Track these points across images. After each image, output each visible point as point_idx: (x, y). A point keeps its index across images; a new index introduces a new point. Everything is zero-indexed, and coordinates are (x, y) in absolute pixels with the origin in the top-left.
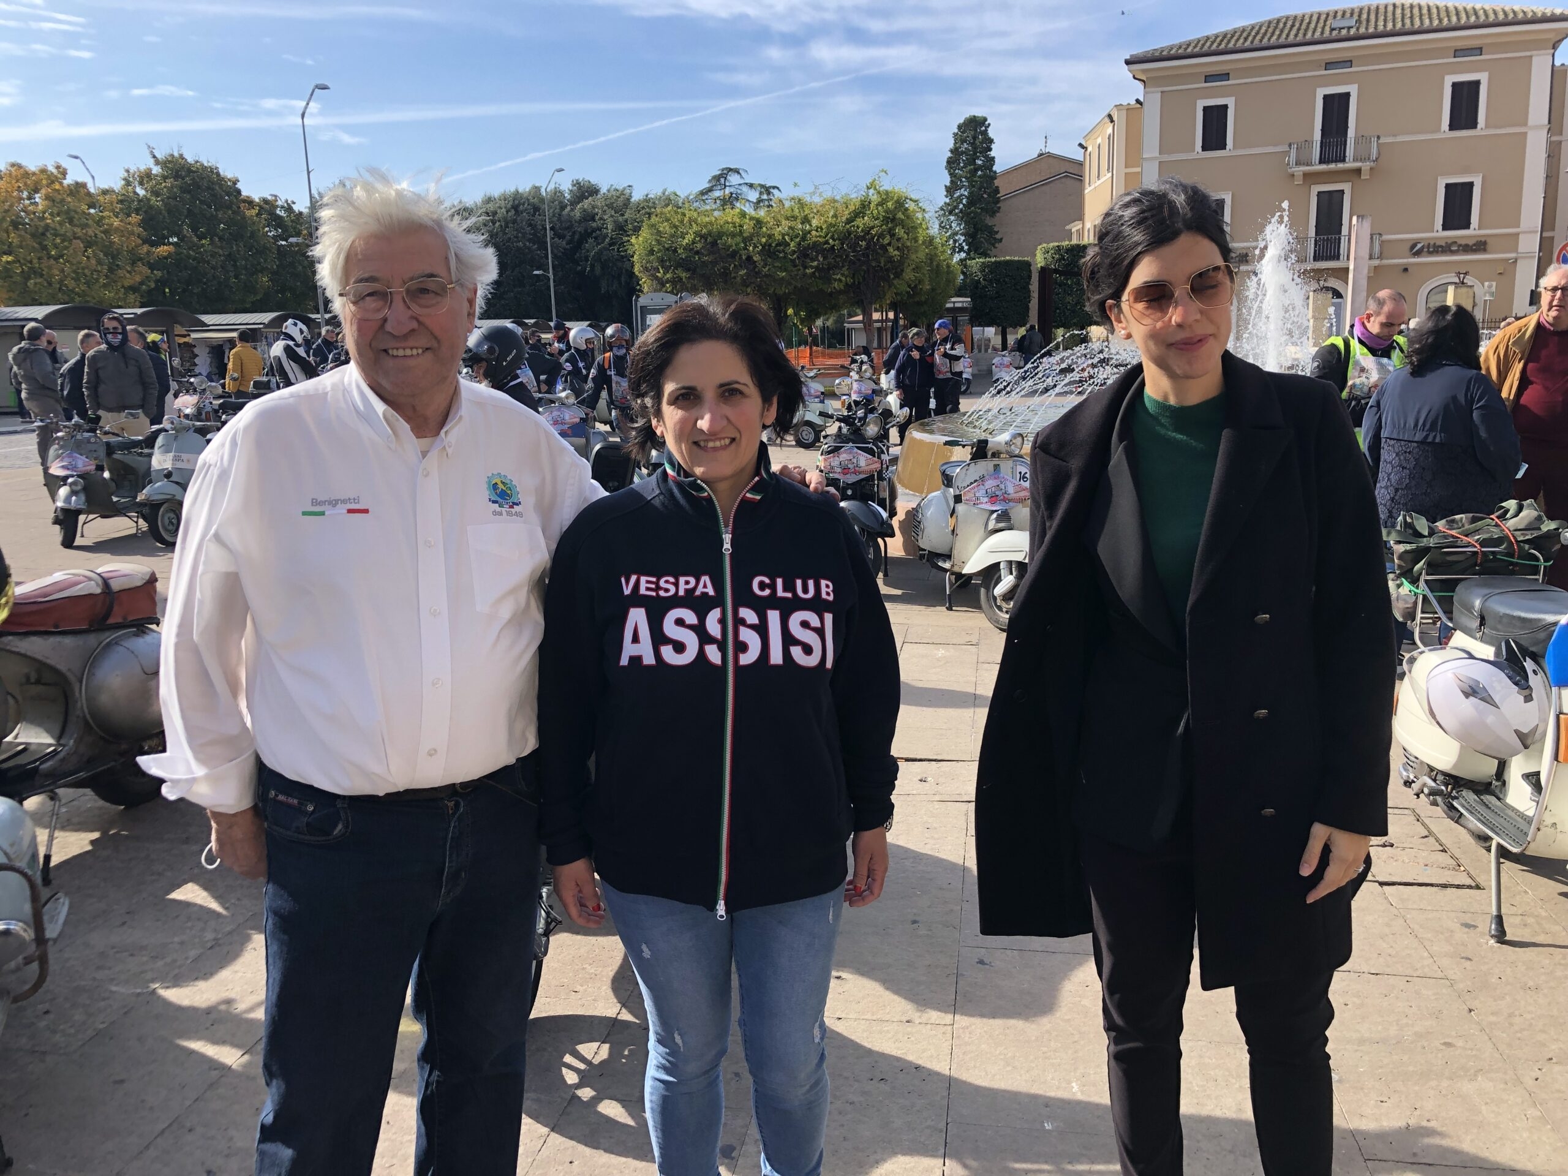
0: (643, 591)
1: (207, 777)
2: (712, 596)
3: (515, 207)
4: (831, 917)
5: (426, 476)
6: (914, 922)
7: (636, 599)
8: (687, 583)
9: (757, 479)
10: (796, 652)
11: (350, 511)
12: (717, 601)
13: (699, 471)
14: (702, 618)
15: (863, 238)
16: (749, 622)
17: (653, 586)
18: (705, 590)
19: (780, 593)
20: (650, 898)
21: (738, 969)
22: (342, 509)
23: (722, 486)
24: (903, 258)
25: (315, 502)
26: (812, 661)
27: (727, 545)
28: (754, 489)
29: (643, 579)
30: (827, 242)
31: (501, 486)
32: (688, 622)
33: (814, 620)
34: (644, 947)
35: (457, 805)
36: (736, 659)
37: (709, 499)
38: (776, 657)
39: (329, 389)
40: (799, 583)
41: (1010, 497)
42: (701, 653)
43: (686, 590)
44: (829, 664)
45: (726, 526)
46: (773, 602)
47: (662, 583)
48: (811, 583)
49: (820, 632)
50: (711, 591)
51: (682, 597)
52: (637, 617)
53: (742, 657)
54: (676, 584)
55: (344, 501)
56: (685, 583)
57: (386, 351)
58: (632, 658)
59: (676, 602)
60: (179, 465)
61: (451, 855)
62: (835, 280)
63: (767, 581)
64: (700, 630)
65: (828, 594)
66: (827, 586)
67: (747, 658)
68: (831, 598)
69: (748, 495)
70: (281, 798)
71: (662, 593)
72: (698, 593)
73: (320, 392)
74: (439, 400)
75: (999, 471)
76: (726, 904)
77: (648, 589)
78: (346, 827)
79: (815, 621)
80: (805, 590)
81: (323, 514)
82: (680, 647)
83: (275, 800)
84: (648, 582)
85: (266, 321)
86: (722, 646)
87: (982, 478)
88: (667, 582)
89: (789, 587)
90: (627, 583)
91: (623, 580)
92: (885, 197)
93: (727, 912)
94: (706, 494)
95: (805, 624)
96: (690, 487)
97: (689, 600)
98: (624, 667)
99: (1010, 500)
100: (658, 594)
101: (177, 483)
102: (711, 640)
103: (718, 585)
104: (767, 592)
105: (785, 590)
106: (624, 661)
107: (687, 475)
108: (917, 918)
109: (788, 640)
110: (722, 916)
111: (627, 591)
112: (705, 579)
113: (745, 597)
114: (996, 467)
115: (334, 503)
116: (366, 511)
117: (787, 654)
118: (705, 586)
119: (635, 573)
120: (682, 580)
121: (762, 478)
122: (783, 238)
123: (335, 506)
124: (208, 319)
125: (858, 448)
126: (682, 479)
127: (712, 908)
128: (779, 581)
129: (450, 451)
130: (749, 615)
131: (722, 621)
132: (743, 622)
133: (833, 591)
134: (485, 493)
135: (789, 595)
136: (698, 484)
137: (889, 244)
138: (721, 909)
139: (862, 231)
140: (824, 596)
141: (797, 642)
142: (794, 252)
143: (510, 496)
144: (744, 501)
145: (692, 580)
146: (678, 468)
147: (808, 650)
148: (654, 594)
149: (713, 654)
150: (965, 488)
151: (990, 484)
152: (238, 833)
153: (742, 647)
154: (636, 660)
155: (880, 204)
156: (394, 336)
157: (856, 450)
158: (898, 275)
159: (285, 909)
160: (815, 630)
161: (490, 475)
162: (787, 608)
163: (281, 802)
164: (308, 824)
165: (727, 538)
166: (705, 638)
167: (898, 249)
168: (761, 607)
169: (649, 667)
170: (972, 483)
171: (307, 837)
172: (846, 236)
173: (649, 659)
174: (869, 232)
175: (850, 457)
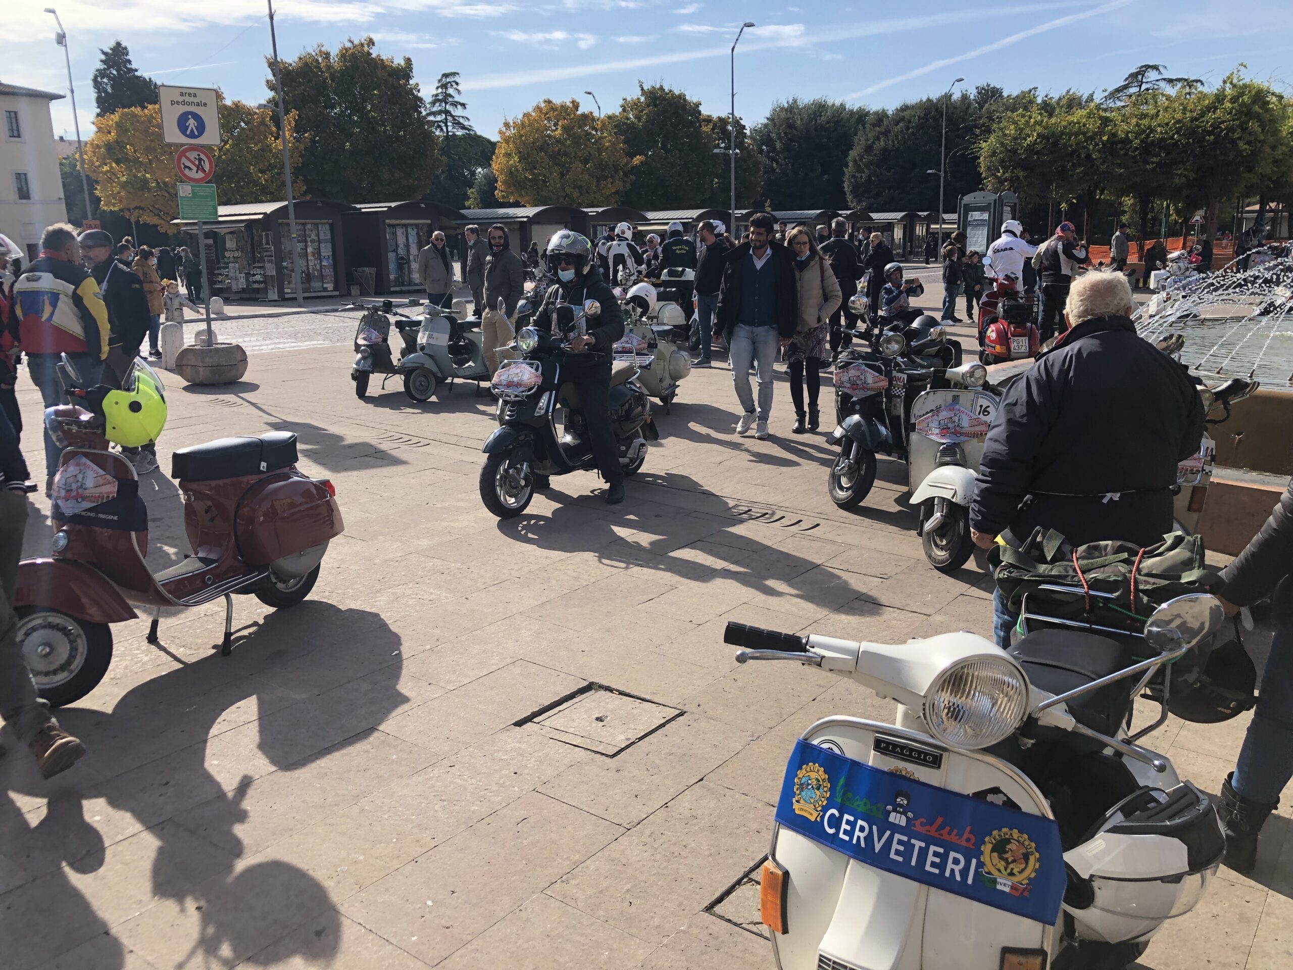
15: (1210, 133)
24: (1254, 154)
30: (1172, 138)
41: (963, 430)
60: (432, 342)
62: (1177, 174)
75: (958, 403)
85: (695, 217)
87: (938, 409)
92: (1242, 90)
99: (961, 434)
101: (430, 355)
114: (956, 399)
122: (1127, 135)
124: (651, 215)
125: (867, 365)
137: (1239, 138)
139: (1211, 126)
142: (1136, 149)
150: (920, 416)
151: (944, 414)
155: (1234, 100)
157: (863, 367)
158: (1250, 170)
167: (1249, 143)
170: (927, 413)
172: (1192, 132)
174: (1219, 127)
175: (858, 373)
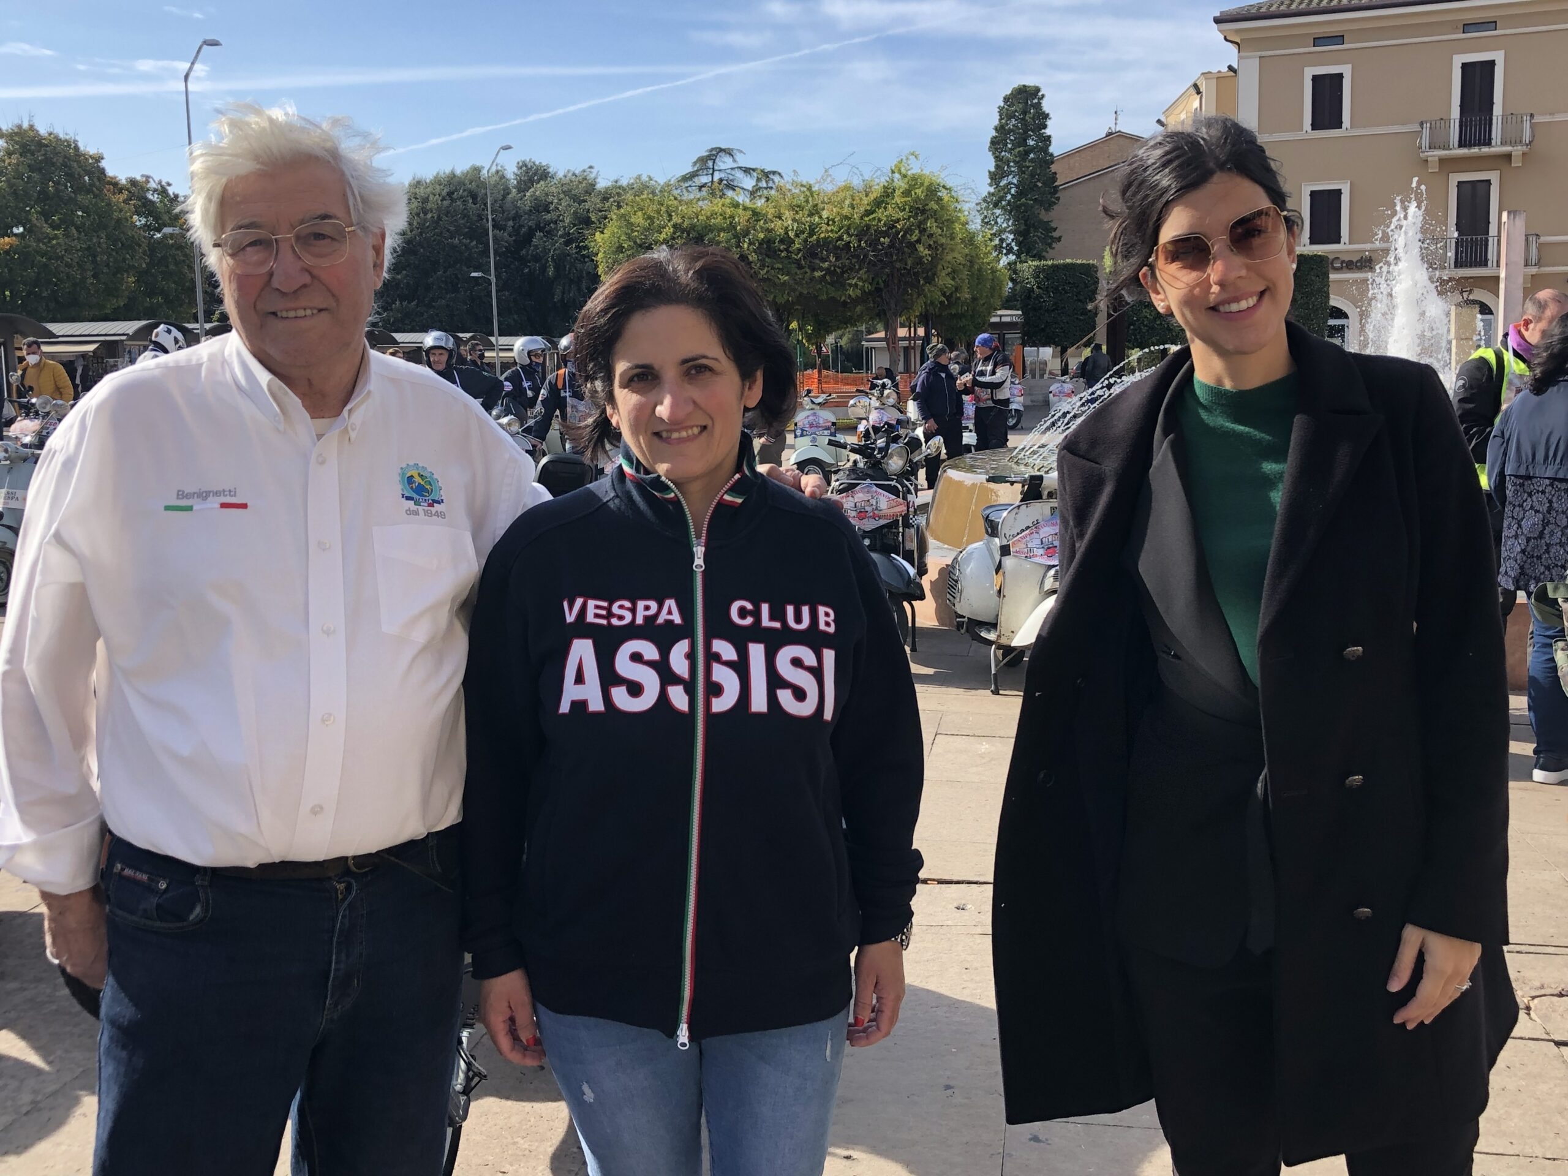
0: (590, 618)
1: (34, 843)
2: (678, 625)
3: (451, 194)
4: (828, 1052)
5: (322, 463)
6: (948, 1087)
7: (583, 629)
8: (647, 608)
9: (737, 476)
10: (785, 697)
11: (224, 506)
12: (686, 631)
13: (662, 468)
14: (665, 653)
15: (885, 234)
16: (725, 658)
17: (604, 612)
18: (670, 617)
19: (766, 622)
20: (593, 1020)
21: (708, 1122)
22: (214, 503)
23: (695, 488)
24: (936, 260)
25: (181, 495)
26: (805, 709)
27: (699, 561)
28: (732, 490)
29: (591, 603)
30: (840, 238)
31: (417, 479)
32: (647, 657)
33: (808, 657)
34: (586, 1088)
35: (348, 888)
36: (708, 705)
37: (676, 502)
38: (759, 703)
39: (205, 359)
40: (790, 610)
42: (663, 696)
43: (646, 618)
44: (828, 715)
45: (698, 537)
46: (757, 633)
47: (615, 609)
48: (805, 610)
49: (817, 672)
50: (677, 618)
51: (639, 626)
52: (582, 650)
53: (715, 701)
54: (633, 611)
55: (217, 494)
56: (645, 608)
57: (274, 314)
58: (574, 704)
59: (632, 632)
61: (338, 954)
62: (850, 285)
63: (749, 606)
64: (662, 668)
65: (827, 624)
66: (827, 614)
67: (722, 704)
68: (832, 629)
69: (726, 497)
70: (128, 872)
71: (615, 622)
72: (660, 620)
73: (194, 362)
74: (342, 372)
76: (690, 1029)
77: (597, 616)
78: (205, 910)
79: (810, 659)
80: (798, 619)
81: (190, 508)
82: (635, 689)
83: (120, 874)
84: (597, 607)
85: (130, 332)
86: (690, 689)
87: (1036, 524)
88: (621, 607)
89: (777, 614)
90: (571, 608)
91: (565, 604)
92: (915, 182)
93: (691, 1038)
94: (672, 495)
95: (797, 662)
96: (651, 486)
97: (650, 630)
98: (564, 715)
100: (609, 623)
102: (676, 680)
103: (686, 610)
104: (749, 621)
105: (772, 618)
106: (565, 708)
107: (647, 472)
108: (951, 1084)
109: (775, 681)
110: (683, 1045)
111: (570, 618)
112: (670, 603)
113: (717, 626)
115: (204, 495)
116: (244, 506)
117: (772, 699)
118: (670, 612)
119: (580, 596)
120: (641, 604)
121: (744, 475)
122: (787, 233)
123: (205, 498)
124: (55, 328)
125: (877, 485)
126: (642, 475)
127: (672, 1033)
128: (765, 608)
129: (353, 435)
130: (725, 649)
131: (691, 656)
132: (717, 657)
133: (834, 621)
134: (397, 488)
135: (777, 625)
136: (662, 482)
137: (919, 241)
138: (683, 1035)
139: (885, 224)
140: (822, 626)
141: (786, 684)
142: (799, 250)
143: (429, 491)
144: (721, 504)
145: (654, 605)
146: (638, 466)
147: (800, 694)
148: (604, 622)
149: (678, 698)
150: (1014, 536)
151: (1046, 531)
152: (72, 920)
153: (715, 690)
154: (580, 706)
155: (907, 193)
156: (284, 294)
158: (929, 280)
159: (124, 1017)
160: (810, 669)
161: (404, 466)
162: (774, 642)
163: (128, 878)
164: (159, 906)
165: (699, 551)
166: (667, 677)
167: (930, 247)
168: (741, 639)
169: (596, 714)
170: (1023, 531)
171: (158, 924)
172: (863, 232)
173: (596, 705)
174: (894, 227)
175: (868, 497)
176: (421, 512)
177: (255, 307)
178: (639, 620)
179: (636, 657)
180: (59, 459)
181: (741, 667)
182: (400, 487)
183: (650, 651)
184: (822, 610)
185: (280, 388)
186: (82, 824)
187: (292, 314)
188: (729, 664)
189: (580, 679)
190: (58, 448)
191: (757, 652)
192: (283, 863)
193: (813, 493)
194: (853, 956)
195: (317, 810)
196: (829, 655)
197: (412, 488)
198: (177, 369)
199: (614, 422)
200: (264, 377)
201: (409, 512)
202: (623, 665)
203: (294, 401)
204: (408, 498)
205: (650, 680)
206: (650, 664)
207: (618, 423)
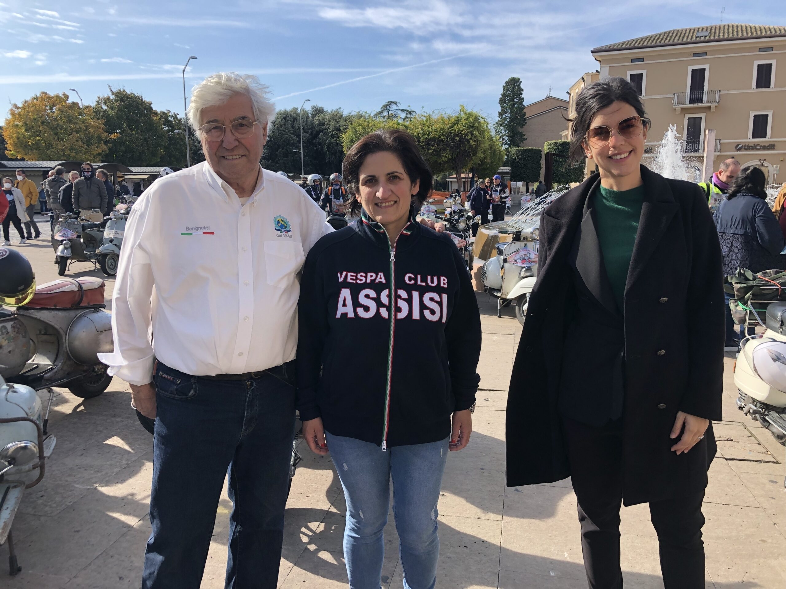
0: (349, 280)
1: (127, 366)
2: (384, 283)
3: (285, 118)
4: (441, 454)
5: (244, 215)
6: (482, 469)
7: (346, 284)
8: (372, 276)
9: (409, 223)
10: (427, 313)
11: (205, 233)
12: (387, 286)
13: (378, 218)
14: (379, 294)
16: (403, 297)
17: (354, 278)
18: (381, 280)
19: (419, 283)
21: (393, 479)
22: (201, 232)
23: (391, 227)
24: (477, 146)
25: (188, 229)
26: (435, 318)
27: (393, 258)
28: (407, 229)
29: (349, 274)
30: (440, 137)
31: (281, 222)
32: (371, 296)
33: (437, 297)
34: (344, 465)
35: (252, 384)
36: (396, 316)
37: (384, 233)
38: (416, 315)
39: (195, 173)
40: (429, 278)
41: (532, 260)
42: (378, 312)
43: (371, 280)
44: (444, 320)
45: (392, 248)
46: (416, 287)
47: (359, 277)
48: (435, 278)
49: (440, 303)
50: (383, 281)
51: (369, 283)
52: (346, 293)
53: (398, 314)
54: (366, 277)
55: (202, 228)
56: (371, 276)
57: (224, 157)
58: (342, 314)
59: (366, 286)
60: (117, 236)
61: (247, 410)
63: (413, 276)
64: (377, 300)
65: (444, 284)
66: (444, 280)
67: (402, 315)
68: (446, 286)
69: (404, 232)
70: (165, 376)
71: (359, 281)
72: (377, 281)
73: (191, 174)
74: (250, 180)
75: (527, 247)
76: (387, 443)
77: (351, 279)
78: (195, 392)
79: (437, 298)
80: (432, 282)
81: (191, 234)
82: (367, 309)
83: (161, 376)
84: (352, 276)
86: (389, 309)
87: (518, 250)
88: (361, 276)
89: (424, 280)
90: (341, 276)
91: (339, 274)
93: (387, 447)
94: (382, 230)
95: (432, 299)
96: (374, 227)
97: (372, 285)
98: (338, 319)
99: (532, 262)
100: (356, 282)
101: (116, 245)
102: (383, 306)
103: (387, 278)
104: (412, 282)
105: (422, 281)
106: (338, 316)
107: (372, 221)
108: (483, 468)
109: (423, 307)
110: (384, 449)
111: (341, 280)
112: (381, 274)
113: (401, 284)
114: (525, 245)
115: (197, 229)
116: (213, 233)
117: (422, 314)
118: (381, 278)
119: (345, 271)
120: (369, 275)
121: (411, 223)
122: (418, 135)
123: (197, 230)
124: (133, 169)
125: (455, 234)
126: (370, 222)
127: (380, 444)
128: (419, 277)
129: (255, 204)
130: (403, 294)
131: (389, 296)
132: (399, 297)
133: (447, 282)
134: (273, 226)
135: (424, 284)
136: (379, 225)
137: (471, 139)
138: (384, 445)
140: (442, 285)
141: (427, 308)
143: (286, 227)
144: (402, 234)
145: (374, 275)
146: (369, 218)
147: (433, 312)
148: (354, 282)
149: (384, 312)
150: (509, 255)
151: (522, 253)
152: (143, 395)
153: (399, 310)
154: (344, 315)
155: (467, 119)
156: (227, 150)
158: (475, 154)
160: (437, 302)
161: (276, 216)
162: (423, 291)
163: (165, 378)
164: (177, 390)
165: (393, 254)
166: (380, 304)
167: (475, 141)
168: (409, 289)
169: (351, 318)
170: (512, 253)
171: (176, 396)
172: (449, 135)
173: (351, 315)
174: (461, 133)
176: (283, 236)
177: (216, 154)
178: (368, 281)
179: (367, 296)
180: (138, 213)
181: (409, 301)
182: (274, 225)
183: (373, 294)
184: (442, 278)
185: (226, 185)
186: (147, 358)
187: (231, 158)
188: (404, 299)
189: (344, 304)
190: (138, 209)
191: (416, 295)
192: (226, 374)
193: (439, 230)
194: (451, 416)
195: (241, 354)
196: (445, 297)
197: (279, 226)
198: (185, 177)
199: (359, 200)
200: (219, 181)
201: (278, 236)
202: (362, 299)
203: (232, 190)
204: (278, 230)
205: (372, 305)
206: (373, 299)
207: (360, 201)
